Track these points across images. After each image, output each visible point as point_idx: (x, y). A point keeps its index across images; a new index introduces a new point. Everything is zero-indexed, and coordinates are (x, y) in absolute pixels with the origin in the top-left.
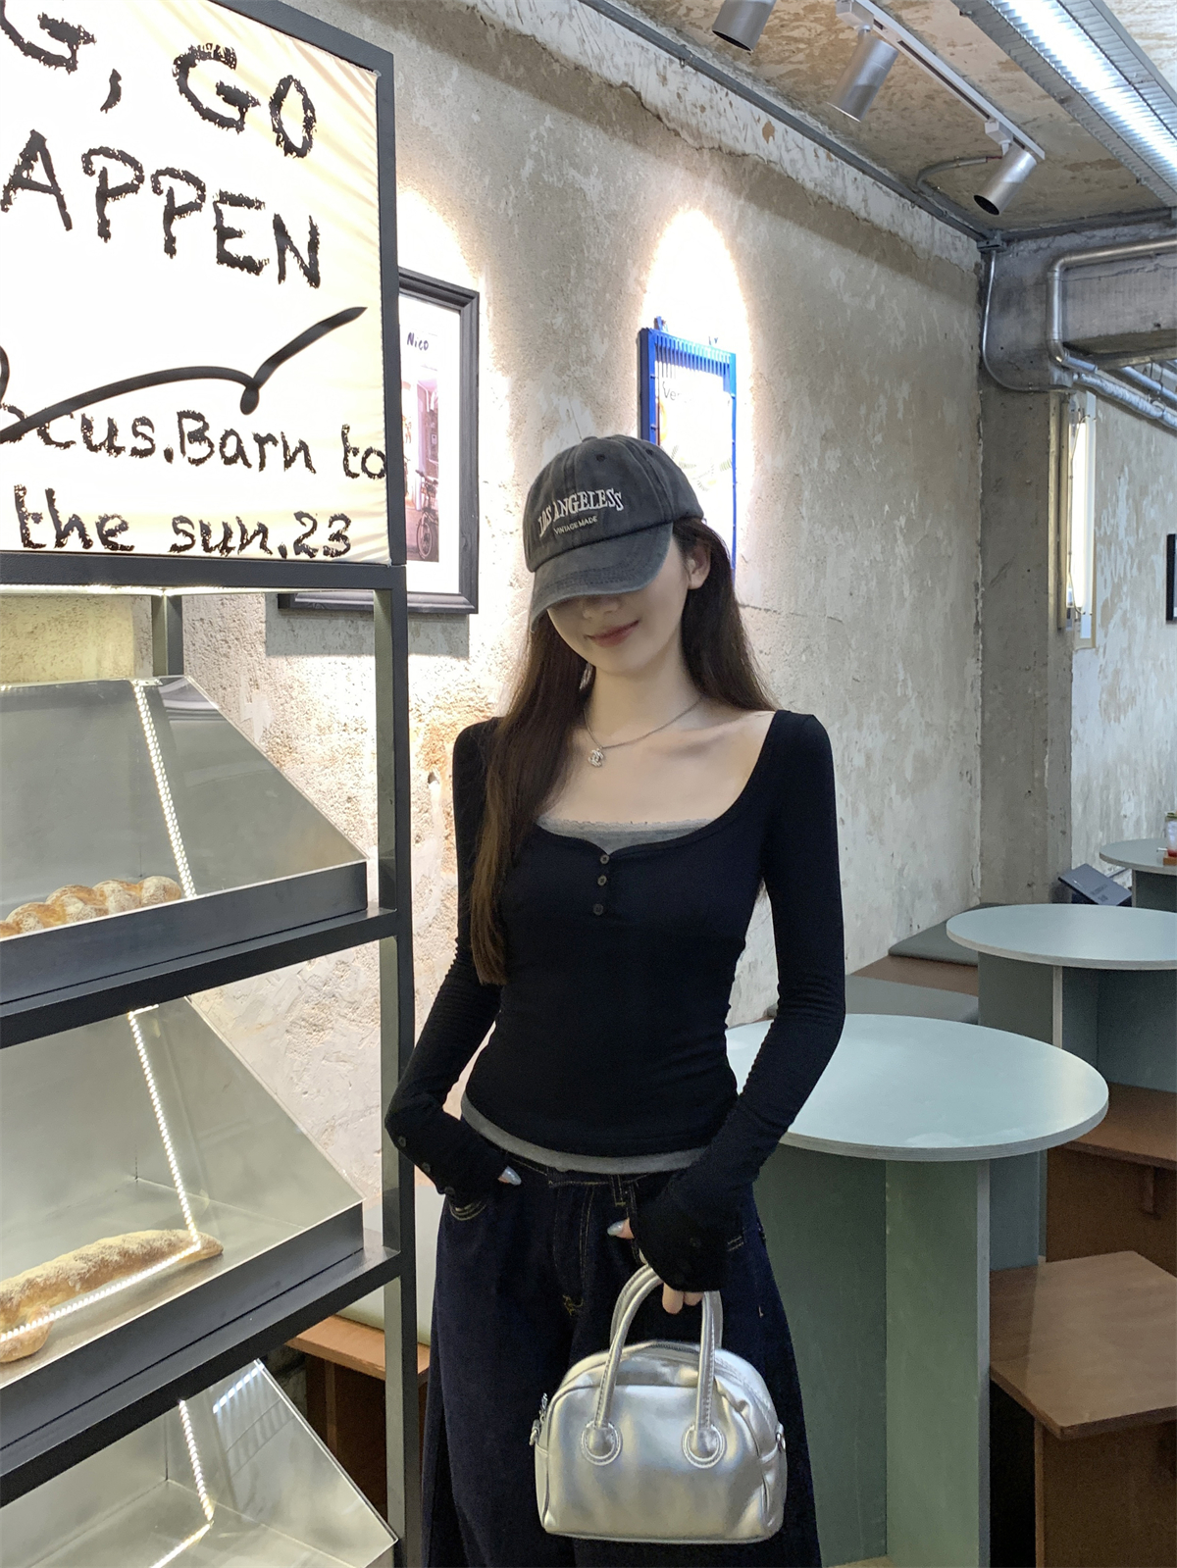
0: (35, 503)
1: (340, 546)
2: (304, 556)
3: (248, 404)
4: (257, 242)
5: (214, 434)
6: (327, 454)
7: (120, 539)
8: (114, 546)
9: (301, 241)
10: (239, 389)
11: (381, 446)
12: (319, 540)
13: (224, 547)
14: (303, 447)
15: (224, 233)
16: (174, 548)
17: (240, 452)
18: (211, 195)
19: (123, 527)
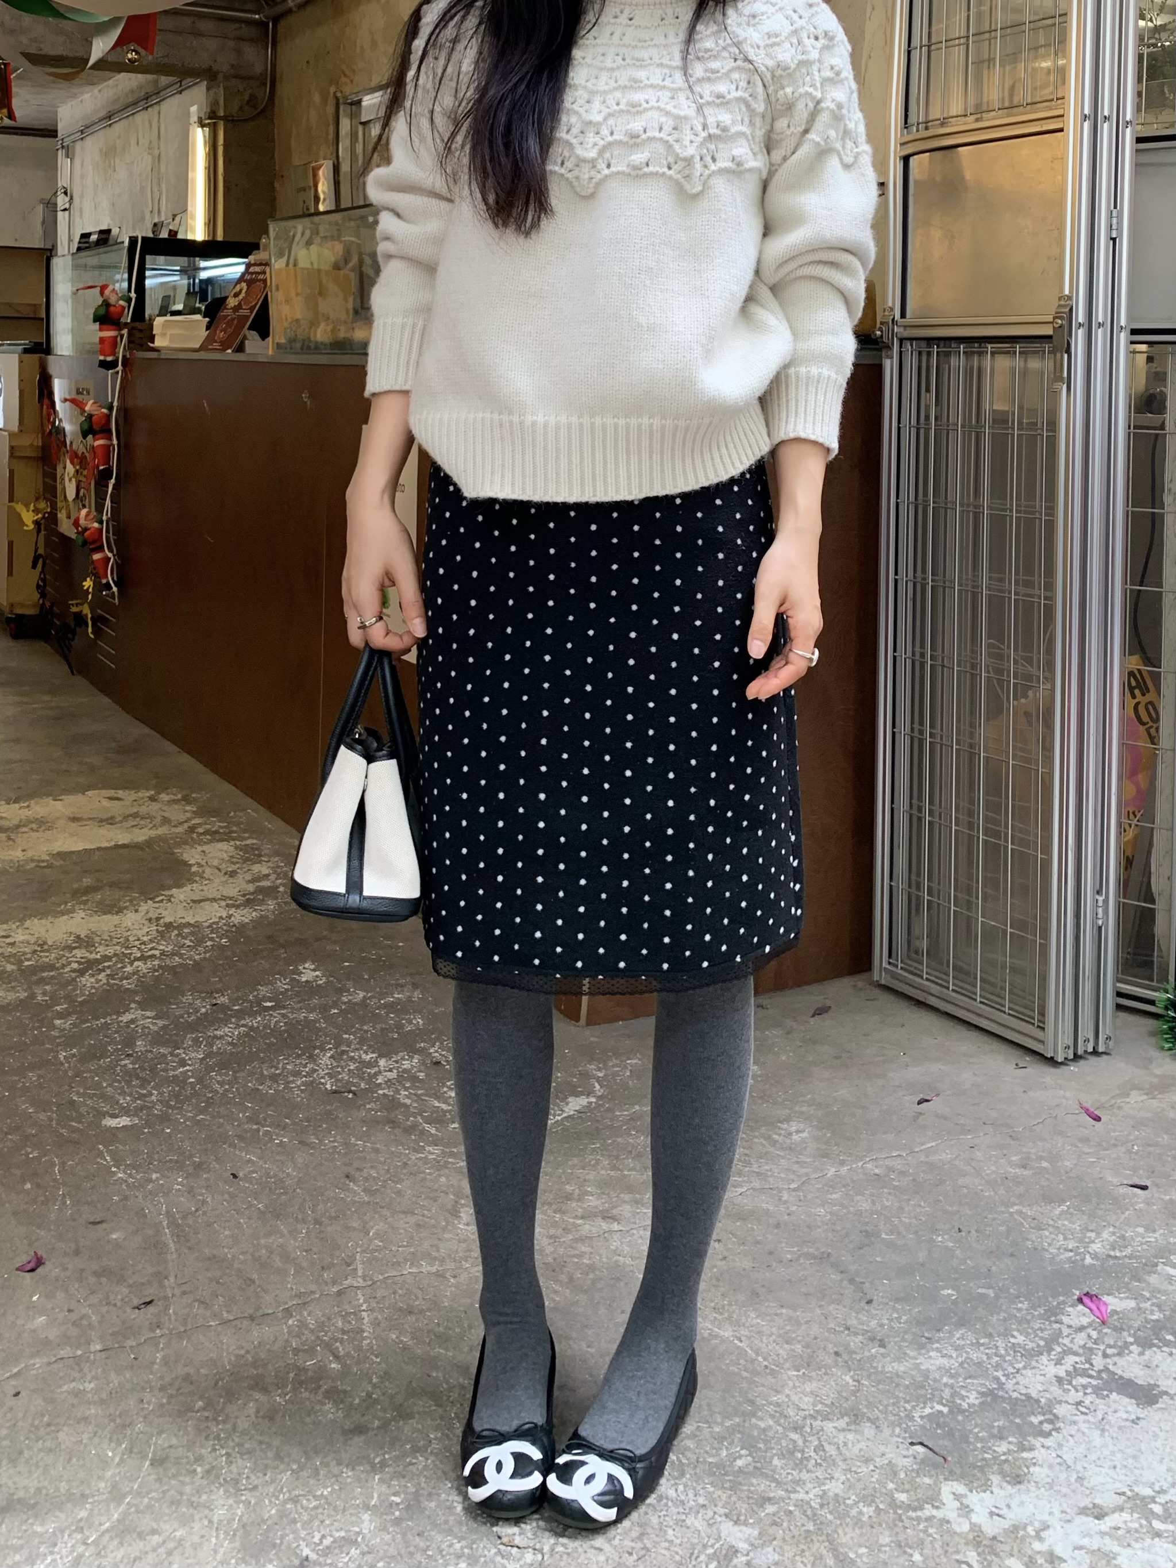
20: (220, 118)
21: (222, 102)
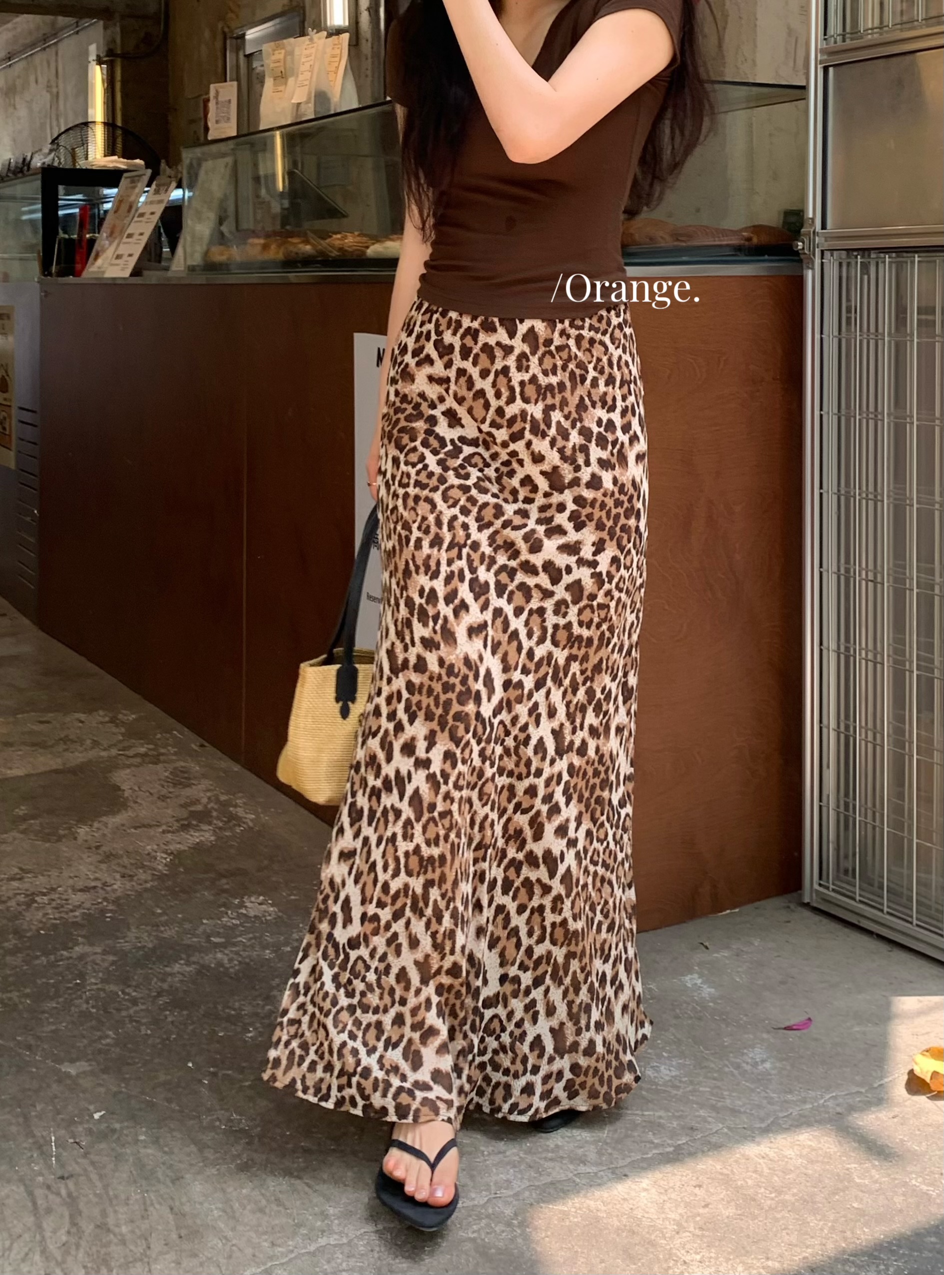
20: (117, 56)
21: (118, 40)
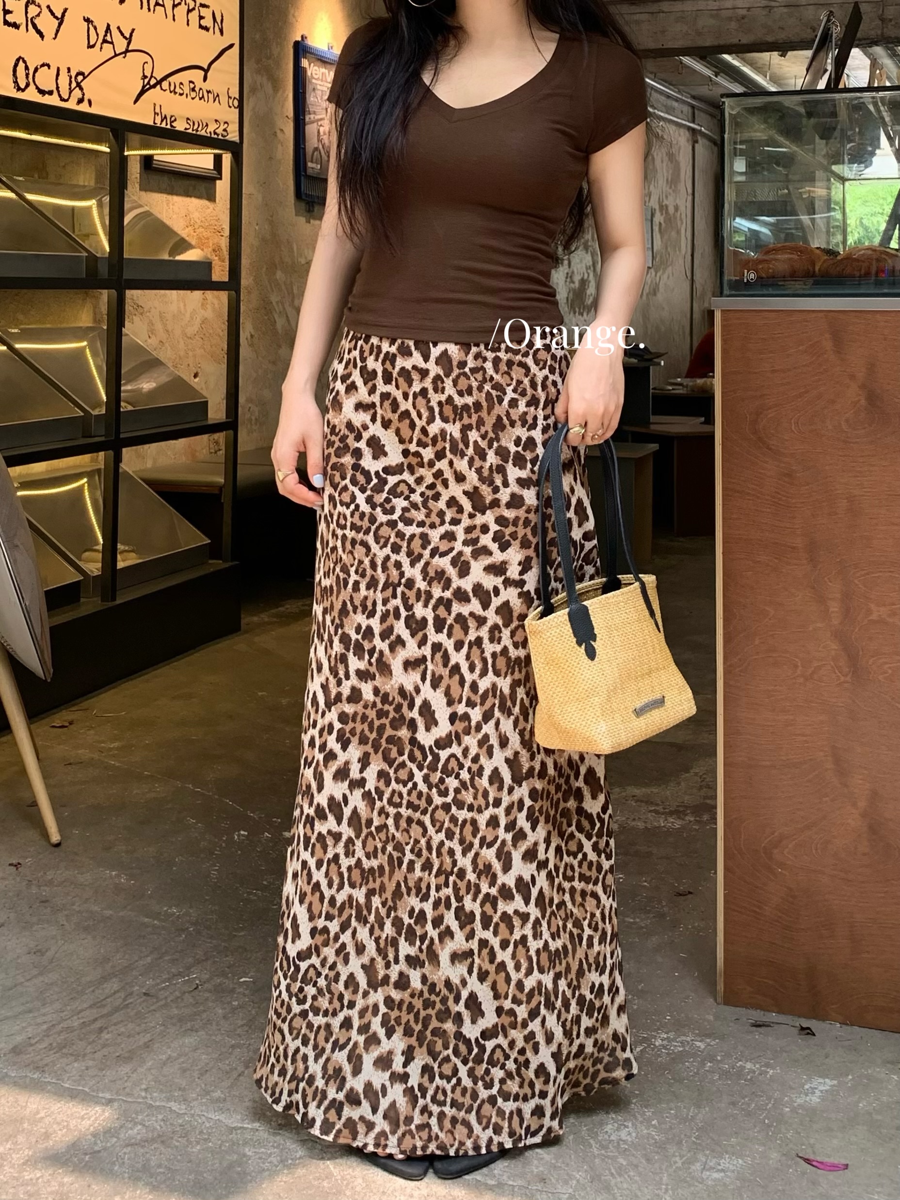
0: (158, 110)
1: (225, 133)
2: (216, 136)
3: (205, 79)
4: (208, 22)
5: (197, 89)
6: (224, 99)
7: (174, 124)
8: (172, 126)
9: (219, 20)
10: (202, 73)
11: (237, 97)
12: (219, 131)
13: (197, 131)
14: (218, 95)
15: (201, 18)
16: (186, 129)
17: (203, 96)
18: (198, 5)
19: (175, 120)
